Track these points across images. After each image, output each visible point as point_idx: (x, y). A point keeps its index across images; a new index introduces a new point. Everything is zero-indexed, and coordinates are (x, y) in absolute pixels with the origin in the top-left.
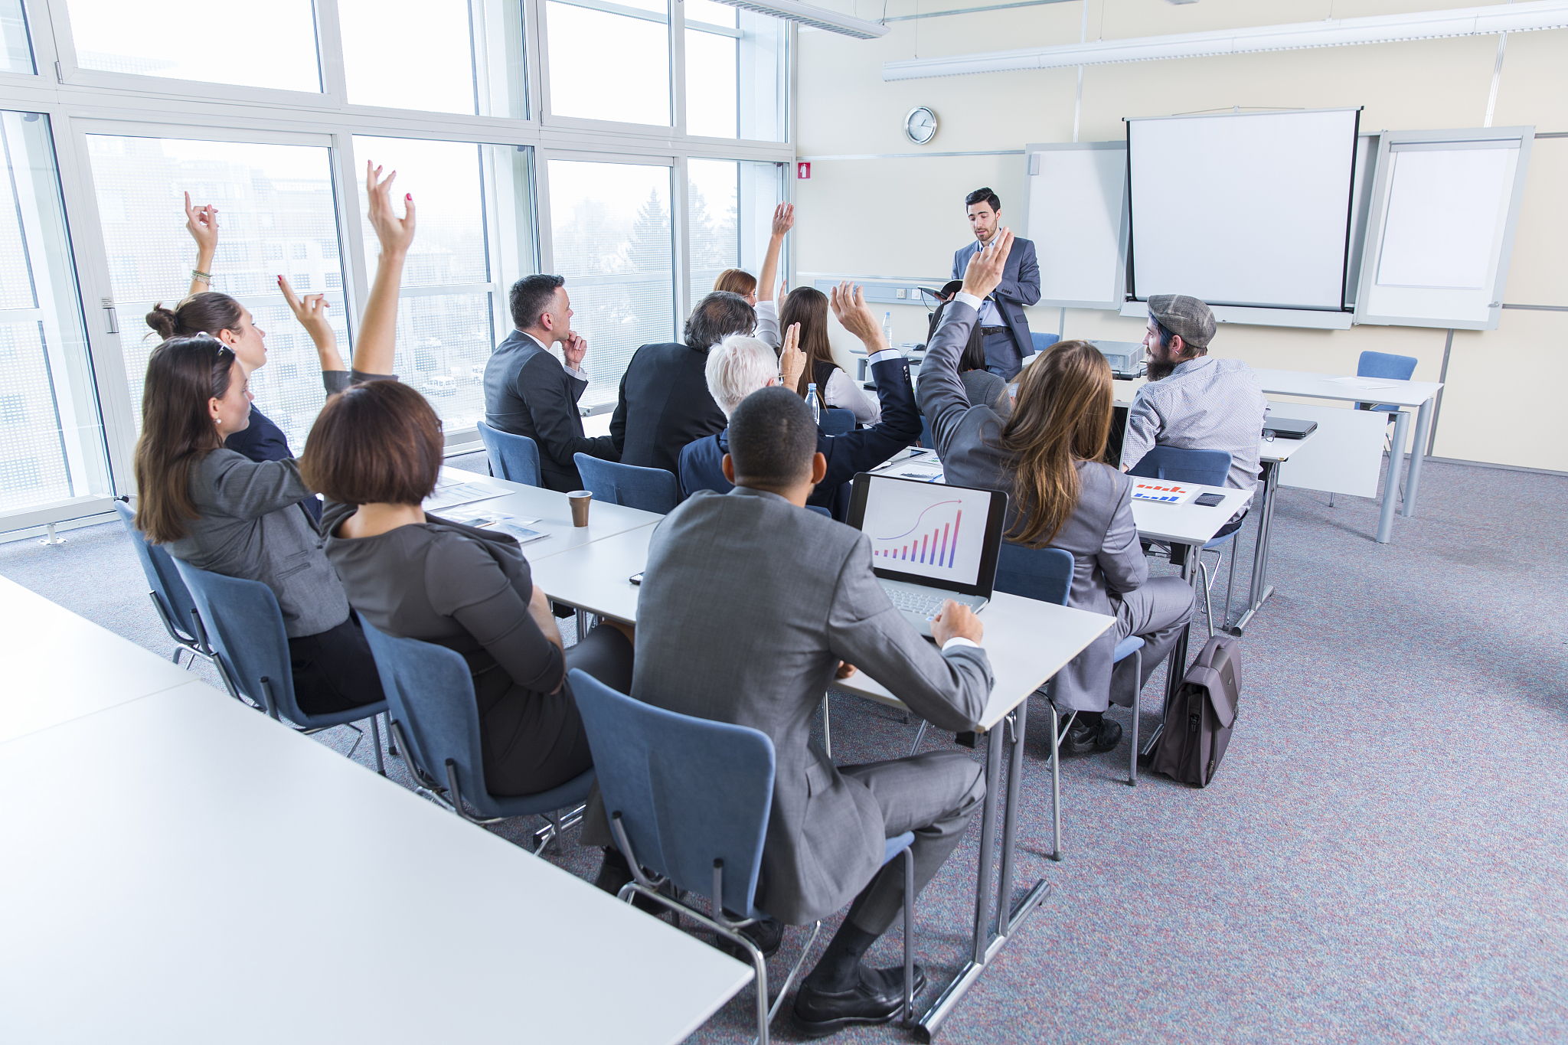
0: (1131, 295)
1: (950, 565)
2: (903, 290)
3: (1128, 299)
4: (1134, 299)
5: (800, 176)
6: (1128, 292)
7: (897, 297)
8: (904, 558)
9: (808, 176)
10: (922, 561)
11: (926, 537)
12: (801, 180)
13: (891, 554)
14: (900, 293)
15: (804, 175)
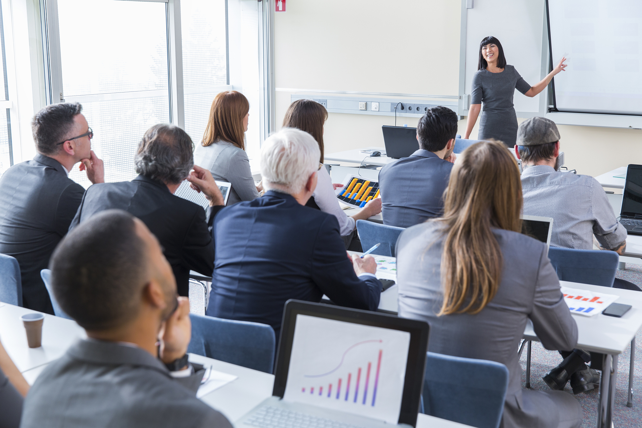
0: (552, 106)
1: (373, 404)
2: (364, 103)
3: (550, 110)
4: (555, 110)
5: (277, 9)
6: (551, 104)
7: (360, 109)
8: (329, 395)
9: (284, 9)
10: (346, 399)
11: (350, 376)
12: (278, 12)
13: (316, 391)
14: (362, 105)
15: (281, 9)
